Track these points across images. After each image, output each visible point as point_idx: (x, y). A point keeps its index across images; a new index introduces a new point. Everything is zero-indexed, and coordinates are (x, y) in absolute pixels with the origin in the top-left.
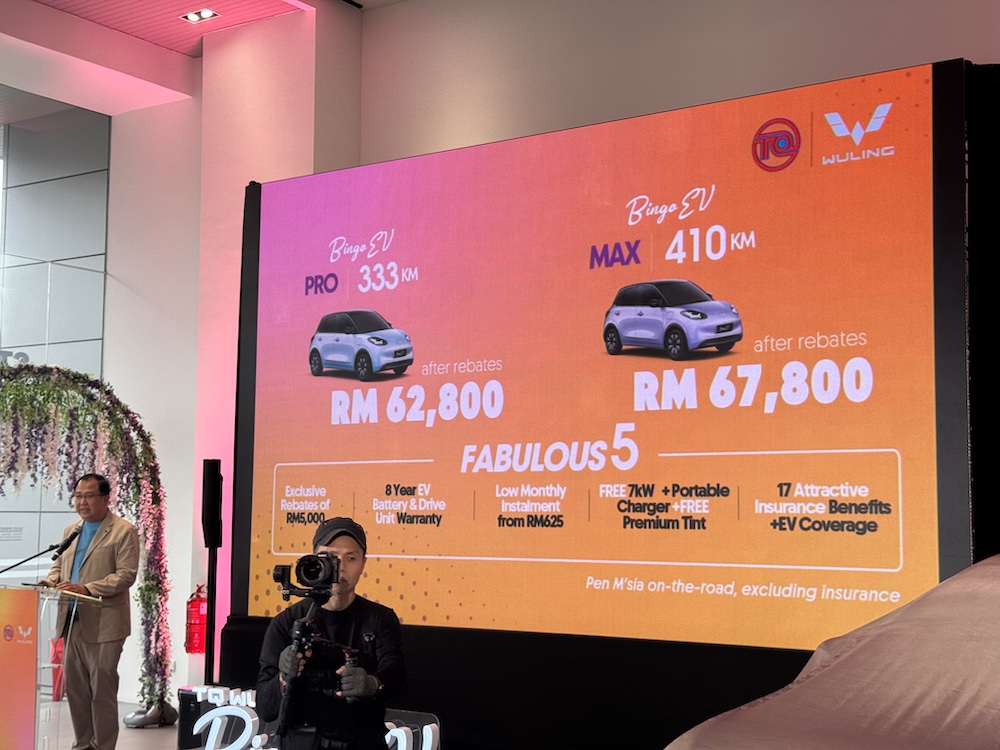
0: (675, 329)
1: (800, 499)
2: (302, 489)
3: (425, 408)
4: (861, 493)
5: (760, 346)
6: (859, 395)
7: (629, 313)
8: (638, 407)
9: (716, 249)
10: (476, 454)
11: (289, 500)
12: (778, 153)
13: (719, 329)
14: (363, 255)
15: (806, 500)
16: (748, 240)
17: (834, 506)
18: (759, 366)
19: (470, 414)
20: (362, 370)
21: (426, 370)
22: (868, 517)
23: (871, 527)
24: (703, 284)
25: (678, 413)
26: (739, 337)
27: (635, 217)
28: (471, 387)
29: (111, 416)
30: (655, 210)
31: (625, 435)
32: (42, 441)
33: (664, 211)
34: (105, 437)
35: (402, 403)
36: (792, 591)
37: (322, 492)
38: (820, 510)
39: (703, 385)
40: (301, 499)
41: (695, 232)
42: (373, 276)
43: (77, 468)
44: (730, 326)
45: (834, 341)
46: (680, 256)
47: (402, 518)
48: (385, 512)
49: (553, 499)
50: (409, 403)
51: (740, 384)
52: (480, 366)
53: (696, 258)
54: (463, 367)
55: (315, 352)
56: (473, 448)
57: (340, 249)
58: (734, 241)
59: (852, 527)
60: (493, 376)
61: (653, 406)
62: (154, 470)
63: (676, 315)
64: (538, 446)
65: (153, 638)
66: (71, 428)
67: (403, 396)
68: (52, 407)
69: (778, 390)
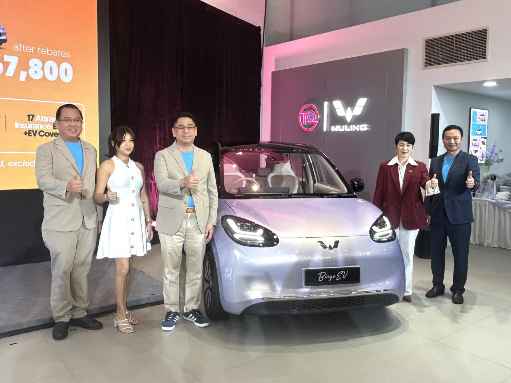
1: (39, 122)
5: (17, 48)
6: (67, 79)
15: (42, 123)
18: (17, 58)
26: (5, 41)
38: (49, 128)
44: (0, 35)
45: (55, 53)
51: (6, 65)
69: (28, 71)
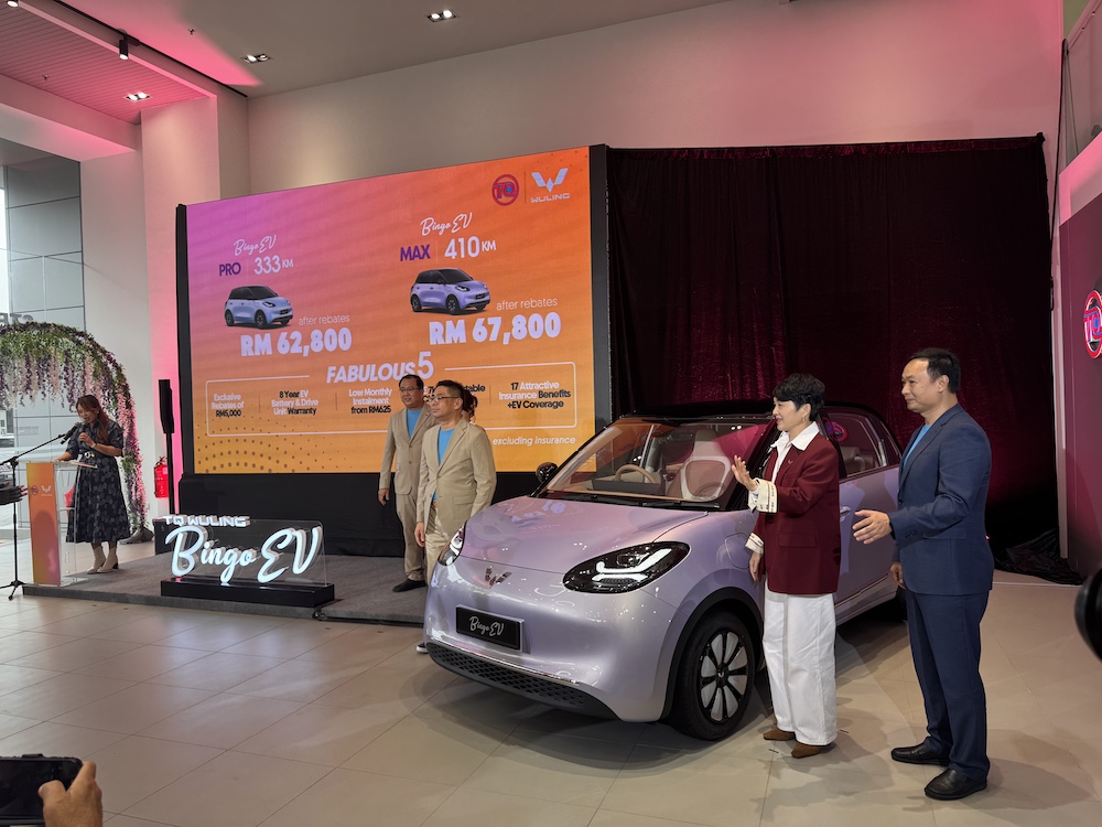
0: (452, 297)
1: (523, 391)
2: (224, 396)
3: (302, 344)
4: (555, 386)
5: (500, 307)
6: (553, 334)
7: (425, 287)
8: (432, 342)
9: (474, 251)
10: (336, 372)
11: (217, 402)
12: (506, 195)
13: (477, 297)
14: (256, 252)
15: (527, 392)
16: (490, 246)
17: (541, 394)
18: (500, 318)
19: (330, 348)
20: (260, 323)
21: (302, 321)
22: (559, 399)
23: (560, 404)
24: (468, 272)
25: (455, 346)
26: (488, 302)
27: (426, 231)
28: (330, 332)
29: (94, 355)
30: (438, 227)
31: (425, 358)
32: (47, 370)
33: (443, 227)
34: (90, 368)
35: (287, 342)
36: (520, 440)
37: (239, 397)
38: (534, 397)
39: (469, 328)
40: (226, 402)
41: (461, 240)
42: (264, 264)
43: (73, 387)
44: (483, 296)
45: (540, 303)
46: (454, 255)
47: (290, 411)
48: (280, 408)
49: (384, 397)
50: (292, 342)
51: (489, 328)
52: (336, 320)
53: (463, 256)
54: (326, 320)
55: (228, 312)
56: (334, 368)
57: (241, 248)
58: (484, 246)
59: (551, 404)
60: (345, 325)
61: (441, 342)
62: (126, 388)
63: (452, 289)
64: (374, 366)
65: (133, 490)
66: (67, 362)
67: (288, 338)
68: (52, 349)
69: (511, 332)
